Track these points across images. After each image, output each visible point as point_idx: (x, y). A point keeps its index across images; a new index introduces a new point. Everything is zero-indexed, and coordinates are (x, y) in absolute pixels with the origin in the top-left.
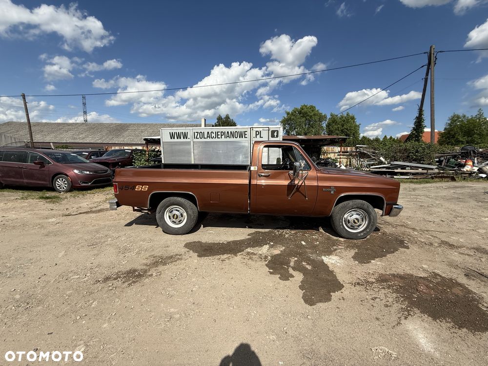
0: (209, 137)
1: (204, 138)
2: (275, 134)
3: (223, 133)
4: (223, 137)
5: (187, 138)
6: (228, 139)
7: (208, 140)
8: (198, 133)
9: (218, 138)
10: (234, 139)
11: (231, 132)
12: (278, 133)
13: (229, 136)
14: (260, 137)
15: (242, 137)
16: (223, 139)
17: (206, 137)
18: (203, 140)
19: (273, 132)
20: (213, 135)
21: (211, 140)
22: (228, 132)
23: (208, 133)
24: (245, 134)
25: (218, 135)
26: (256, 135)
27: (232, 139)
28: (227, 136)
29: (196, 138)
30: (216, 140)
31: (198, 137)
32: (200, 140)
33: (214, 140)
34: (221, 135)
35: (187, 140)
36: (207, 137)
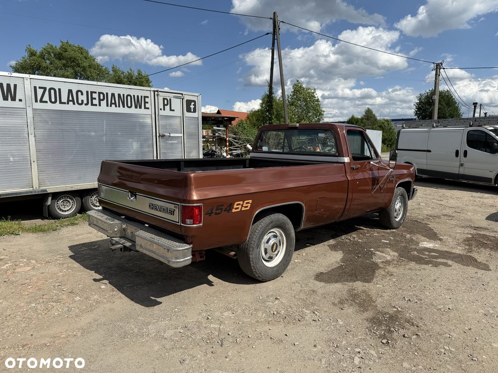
0: (73, 101)
1: (61, 102)
2: (192, 107)
3: (103, 97)
4: (104, 103)
5: (13, 99)
6: (113, 109)
7: (71, 107)
8: (45, 89)
9: (92, 105)
10: (126, 110)
11: (119, 95)
12: (195, 105)
13: (115, 103)
14: (171, 110)
15: (140, 107)
16: (104, 108)
17: (64, 99)
18: (57, 106)
19: (189, 102)
20: (82, 98)
21: (76, 108)
22: (113, 95)
23: (70, 91)
24: (145, 103)
25: (92, 99)
26: (164, 105)
27: (121, 110)
28: (111, 104)
29: (41, 101)
30: (90, 108)
31: (46, 98)
32: (49, 106)
33: (83, 108)
34: (100, 100)
35: (16, 104)
36: (69, 101)
